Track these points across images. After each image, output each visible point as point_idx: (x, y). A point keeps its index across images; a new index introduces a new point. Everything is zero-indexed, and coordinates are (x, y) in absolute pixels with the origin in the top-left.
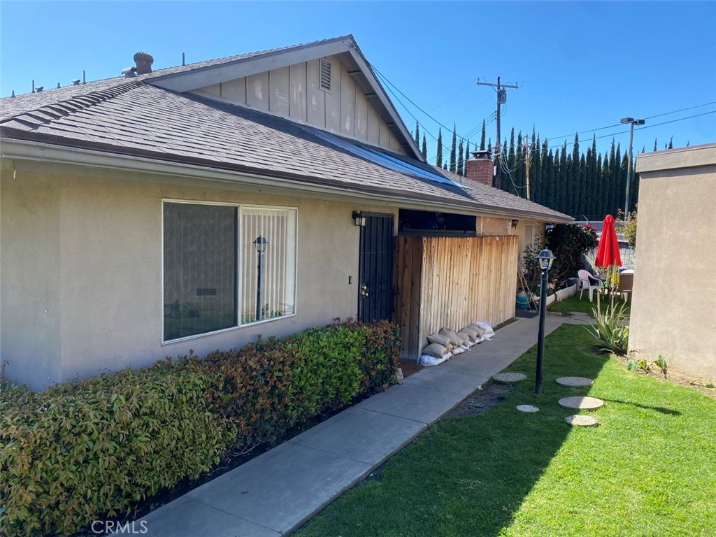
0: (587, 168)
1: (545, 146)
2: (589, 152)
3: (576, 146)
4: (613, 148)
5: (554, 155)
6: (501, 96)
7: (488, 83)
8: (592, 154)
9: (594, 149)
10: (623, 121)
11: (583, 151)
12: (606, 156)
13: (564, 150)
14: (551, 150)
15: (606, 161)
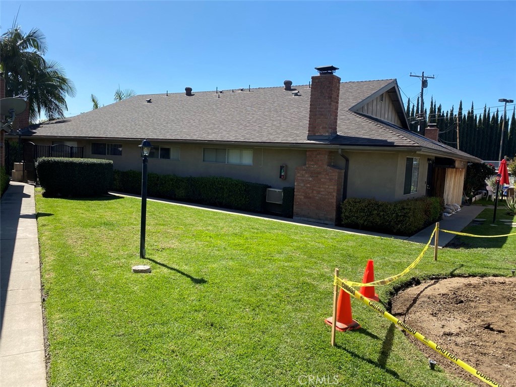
0: (467, 124)
1: (439, 109)
2: (469, 113)
3: (461, 109)
4: (485, 111)
5: (445, 115)
6: (424, 84)
7: (417, 75)
8: (471, 114)
9: (472, 111)
10: (500, 101)
11: (465, 113)
12: (480, 116)
13: (452, 111)
14: (443, 112)
15: (480, 119)
